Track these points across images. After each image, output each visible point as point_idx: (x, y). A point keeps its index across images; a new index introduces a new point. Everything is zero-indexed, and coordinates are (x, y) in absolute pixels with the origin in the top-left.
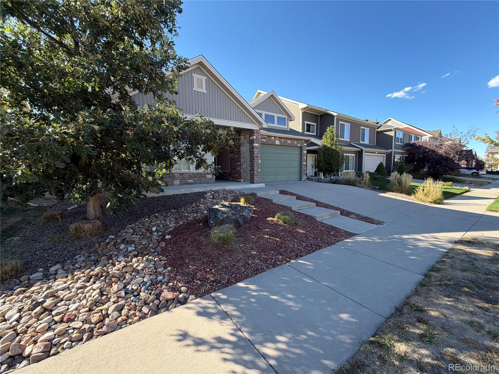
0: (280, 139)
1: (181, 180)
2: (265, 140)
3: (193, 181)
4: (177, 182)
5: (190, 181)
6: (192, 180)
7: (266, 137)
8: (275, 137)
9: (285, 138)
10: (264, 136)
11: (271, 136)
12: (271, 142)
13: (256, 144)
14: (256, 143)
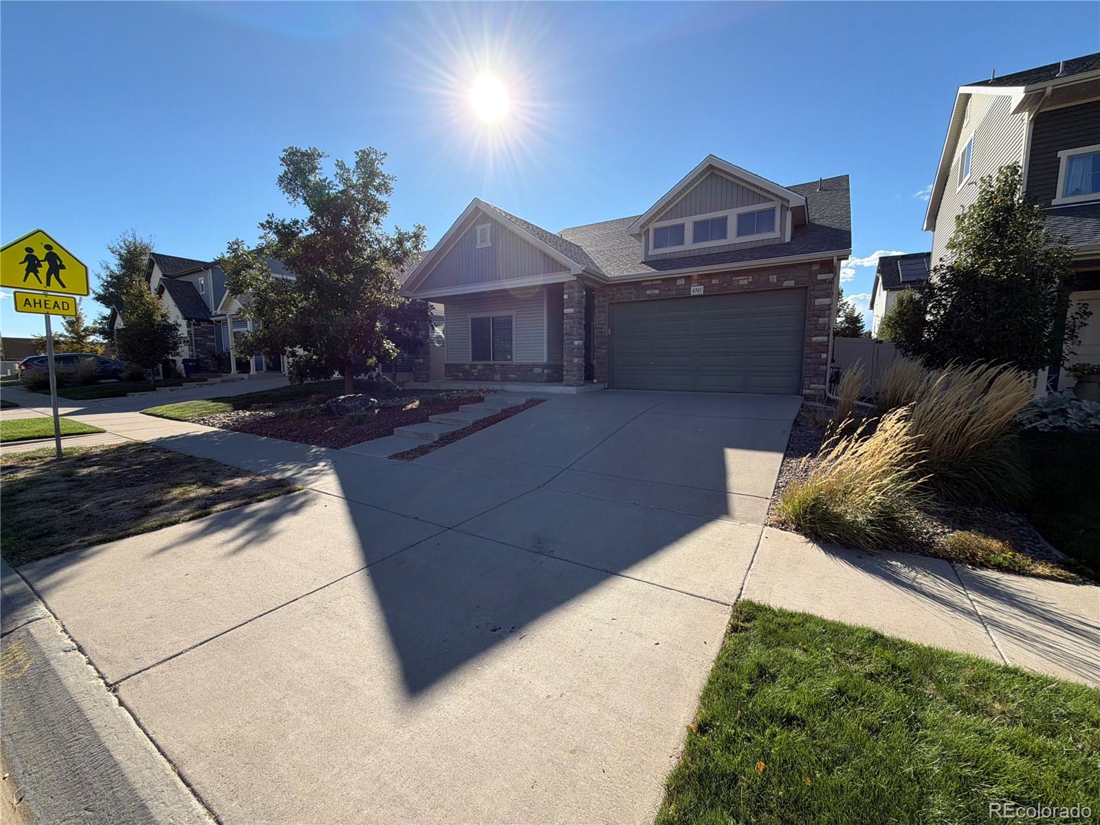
0: (707, 281)
1: (502, 374)
2: (657, 292)
3: (515, 376)
4: (497, 377)
5: (513, 376)
6: (514, 374)
7: (660, 282)
8: (688, 278)
9: (724, 273)
10: (654, 283)
11: (675, 279)
12: (674, 292)
13: (567, 310)
14: (567, 308)
